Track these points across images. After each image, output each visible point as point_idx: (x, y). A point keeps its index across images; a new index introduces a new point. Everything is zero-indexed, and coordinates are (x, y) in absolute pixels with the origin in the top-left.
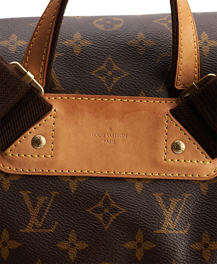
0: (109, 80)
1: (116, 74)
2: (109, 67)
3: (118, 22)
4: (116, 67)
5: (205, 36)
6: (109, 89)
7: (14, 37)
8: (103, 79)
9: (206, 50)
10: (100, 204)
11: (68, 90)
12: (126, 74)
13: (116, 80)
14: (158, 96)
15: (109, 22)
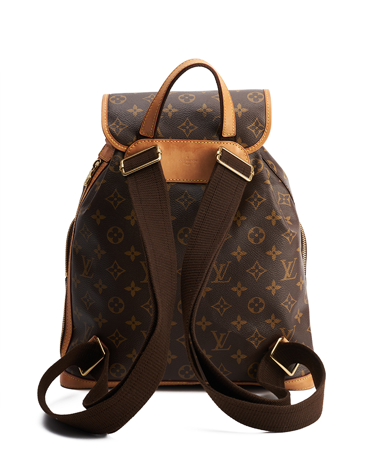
0: (187, 131)
1: (191, 128)
2: (187, 124)
3: (192, 98)
4: (191, 124)
5: (239, 106)
6: (187, 136)
7: (135, 107)
8: (184, 130)
9: (240, 115)
10: (183, 197)
11: (166, 137)
12: (196, 127)
13: (191, 131)
14: (214, 139)
15: (187, 98)
